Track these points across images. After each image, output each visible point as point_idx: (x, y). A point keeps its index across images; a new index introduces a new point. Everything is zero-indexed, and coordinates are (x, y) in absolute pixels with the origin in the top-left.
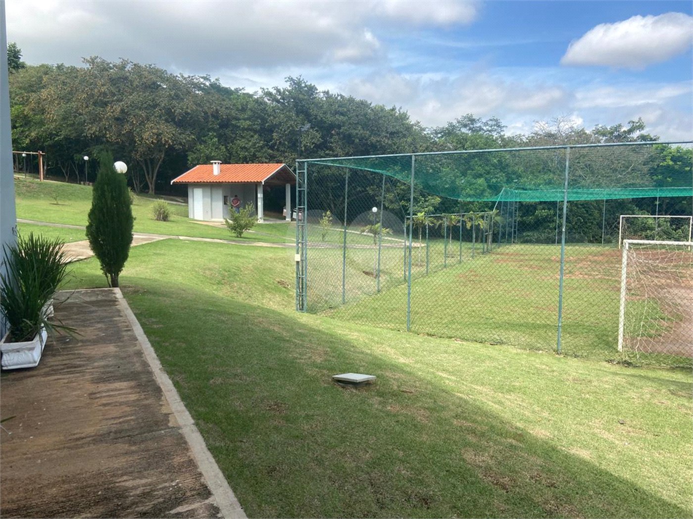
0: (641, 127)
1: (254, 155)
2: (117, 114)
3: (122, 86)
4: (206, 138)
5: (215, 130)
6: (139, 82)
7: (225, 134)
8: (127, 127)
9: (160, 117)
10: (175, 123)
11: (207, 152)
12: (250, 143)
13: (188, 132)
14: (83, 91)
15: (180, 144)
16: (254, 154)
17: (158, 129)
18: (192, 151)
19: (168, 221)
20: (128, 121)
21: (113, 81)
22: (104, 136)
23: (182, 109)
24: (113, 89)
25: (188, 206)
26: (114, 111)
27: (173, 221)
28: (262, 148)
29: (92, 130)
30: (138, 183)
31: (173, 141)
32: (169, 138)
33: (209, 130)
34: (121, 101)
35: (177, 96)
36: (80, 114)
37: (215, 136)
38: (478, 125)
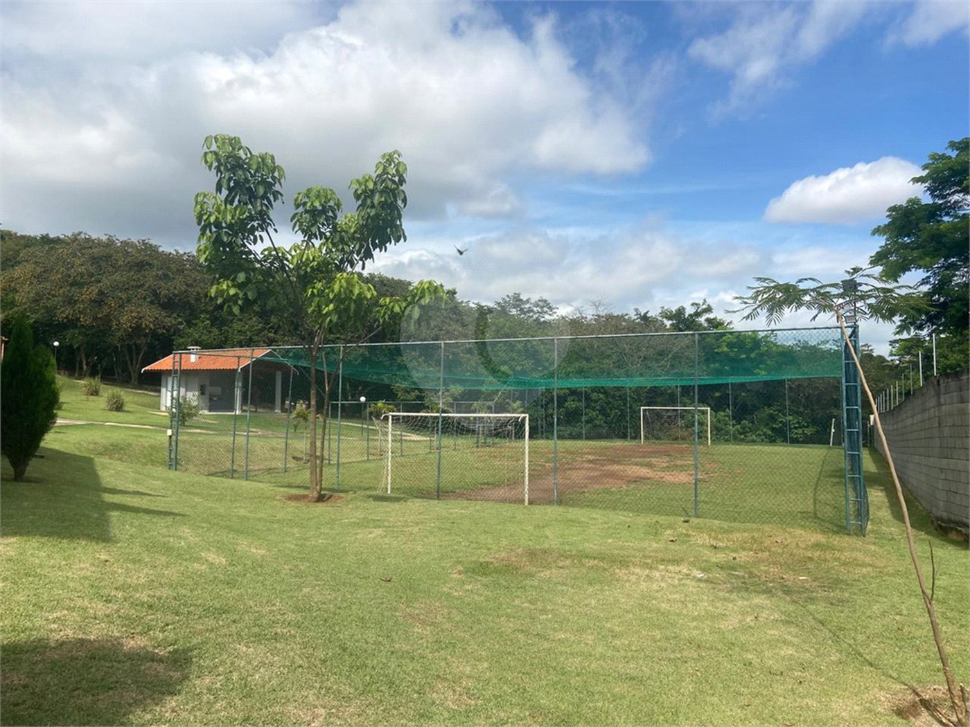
0: (709, 310)
1: (251, 339)
2: (94, 296)
3: (103, 264)
4: (197, 321)
5: (207, 312)
6: (124, 262)
7: (221, 316)
8: (106, 310)
9: (145, 298)
10: (161, 305)
11: (197, 336)
12: (247, 326)
13: (175, 315)
14: (57, 272)
15: (164, 327)
16: (251, 337)
17: (138, 312)
18: (179, 336)
19: (123, 411)
20: (106, 304)
21: (94, 260)
22: (78, 319)
23: (168, 290)
24: (92, 269)
25: (159, 396)
26: (90, 293)
27: (128, 412)
28: (261, 330)
29: (63, 313)
30: (120, 371)
31: (155, 325)
32: (150, 322)
33: (202, 312)
34: (100, 282)
35: (166, 276)
36: (54, 296)
37: (208, 319)
38: (527, 306)
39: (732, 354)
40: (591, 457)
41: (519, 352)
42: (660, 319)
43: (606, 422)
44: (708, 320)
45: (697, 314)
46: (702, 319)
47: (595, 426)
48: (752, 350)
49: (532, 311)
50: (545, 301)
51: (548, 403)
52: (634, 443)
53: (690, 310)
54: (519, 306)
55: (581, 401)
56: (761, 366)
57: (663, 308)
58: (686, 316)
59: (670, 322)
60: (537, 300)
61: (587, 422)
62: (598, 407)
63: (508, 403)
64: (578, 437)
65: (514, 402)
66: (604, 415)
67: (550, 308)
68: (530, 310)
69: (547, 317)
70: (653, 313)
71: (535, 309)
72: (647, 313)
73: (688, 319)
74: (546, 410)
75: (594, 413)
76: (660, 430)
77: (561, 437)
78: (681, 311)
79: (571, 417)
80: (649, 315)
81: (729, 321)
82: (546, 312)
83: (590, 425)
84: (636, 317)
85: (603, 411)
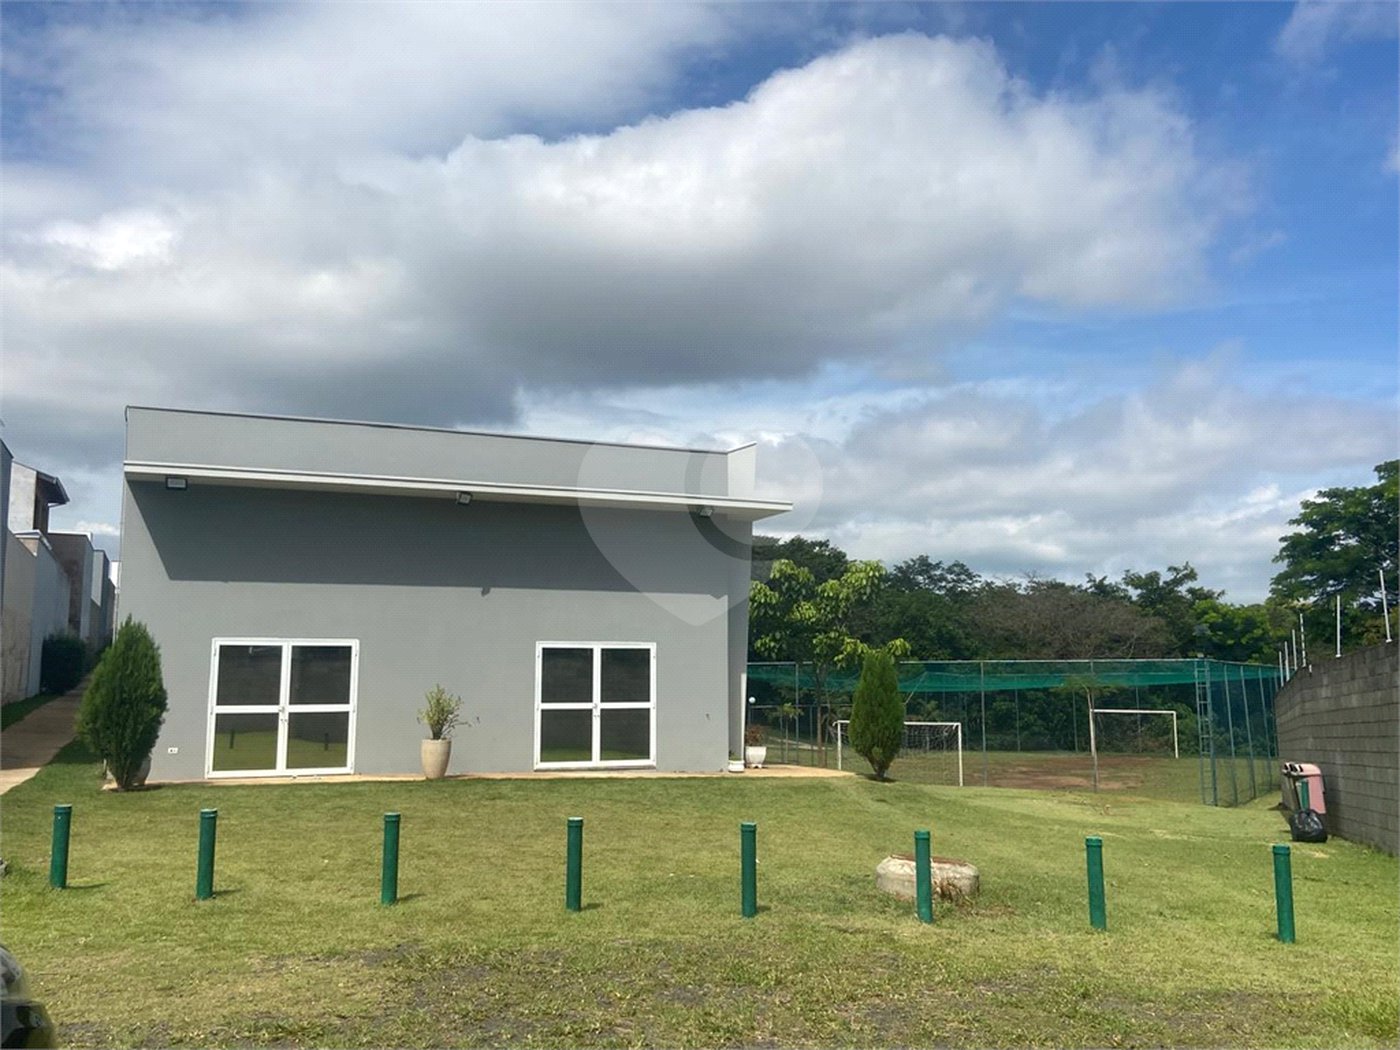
0: (1192, 576)
38: (938, 572)
39: (1215, 639)
40: (1024, 769)
41: (931, 639)
42: (1123, 587)
43: (1047, 729)
44: (1191, 591)
45: (1178, 582)
46: (1183, 589)
47: (1034, 734)
48: (1244, 633)
49: (945, 579)
50: (963, 566)
51: (972, 703)
52: (1082, 755)
53: (1166, 577)
54: (927, 572)
55: (1014, 701)
56: (1254, 655)
57: (1128, 571)
58: (1161, 584)
59: (1139, 591)
60: (951, 564)
61: (1023, 729)
62: (1036, 709)
63: (919, 703)
64: (1011, 748)
65: (928, 702)
66: (1044, 719)
67: (970, 576)
68: (942, 578)
69: (965, 587)
70: (1114, 579)
71: (949, 577)
72: (1104, 578)
73: (1163, 588)
74: (968, 713)
75: (1031, 717)
76: (1123, 740)
77: (990, 748)
78: (1153, 577)
79: (1002, 723)
80: (1106, 582)
81: (1219, 591)
82: (964, 581)
83: (1026, 733)
84: (1089, 585)
85: (1042, 715)
